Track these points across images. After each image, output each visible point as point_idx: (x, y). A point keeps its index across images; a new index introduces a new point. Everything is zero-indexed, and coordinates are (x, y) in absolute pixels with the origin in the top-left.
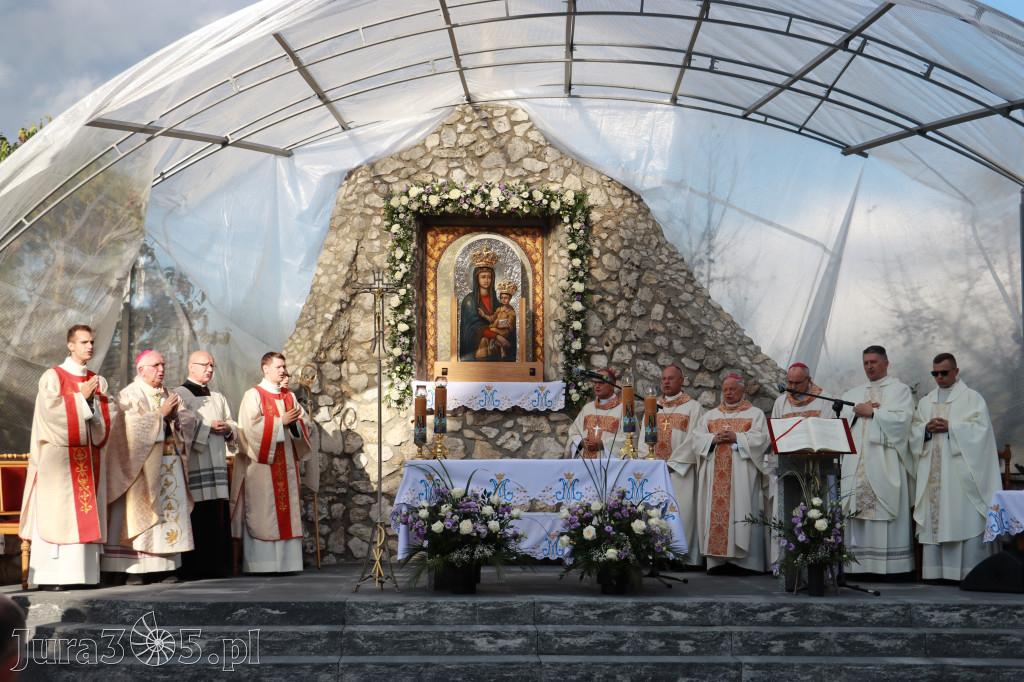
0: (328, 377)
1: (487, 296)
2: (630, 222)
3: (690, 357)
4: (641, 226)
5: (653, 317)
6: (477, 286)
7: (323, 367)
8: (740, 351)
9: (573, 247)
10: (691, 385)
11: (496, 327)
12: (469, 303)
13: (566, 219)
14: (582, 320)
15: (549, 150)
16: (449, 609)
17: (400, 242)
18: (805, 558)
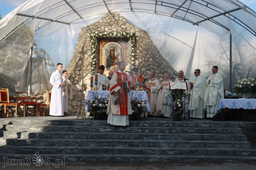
0: (77, 74)
1: (113, 56)
2: (145, 40)
3: (158, 70)
4: (148, 41)
5: (150, 61)
6: (111, 54)
7: (76, 72)
8: (169, 69)
9: (132, 45)
10: (158, 76)
11: (115, 63)
12: (109, 58)
13: (131, 39)
14: (134, 62)
15: (127, 23)
16: (95, 123)
17: (93, 44)
18: (176, 113)
